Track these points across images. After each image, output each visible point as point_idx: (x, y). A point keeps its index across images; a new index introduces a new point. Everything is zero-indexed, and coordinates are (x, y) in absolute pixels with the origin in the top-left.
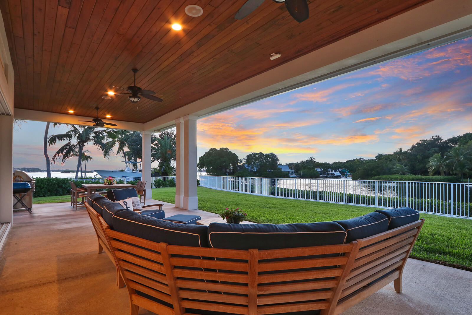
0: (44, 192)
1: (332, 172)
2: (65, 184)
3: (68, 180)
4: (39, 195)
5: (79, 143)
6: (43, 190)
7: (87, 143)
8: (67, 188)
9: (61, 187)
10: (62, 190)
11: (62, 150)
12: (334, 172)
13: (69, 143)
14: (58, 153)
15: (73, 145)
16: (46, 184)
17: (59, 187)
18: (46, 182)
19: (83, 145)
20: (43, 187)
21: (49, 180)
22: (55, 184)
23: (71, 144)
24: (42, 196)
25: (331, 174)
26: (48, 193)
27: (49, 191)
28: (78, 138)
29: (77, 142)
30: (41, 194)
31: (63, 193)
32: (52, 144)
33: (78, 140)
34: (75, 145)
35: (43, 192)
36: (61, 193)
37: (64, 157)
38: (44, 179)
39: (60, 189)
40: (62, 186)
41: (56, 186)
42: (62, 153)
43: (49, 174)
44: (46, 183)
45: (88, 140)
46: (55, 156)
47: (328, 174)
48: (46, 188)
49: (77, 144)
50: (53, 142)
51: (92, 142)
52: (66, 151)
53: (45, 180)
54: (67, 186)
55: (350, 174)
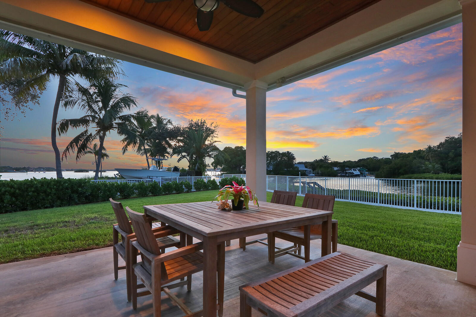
0: (51, 199)
1: (350, 171)
2: (82, 187)
3: (86, 183)
4: (44, 205)
5: (99, 132)
6: (50, 197)
7: (110, 131)
8: (85, 193)
9: (77, 192)
10: (78, 197)
11: (76, 140)
12: (353, 171)
13: (86, 131)
14: (71, 144)
15: (91, 135)
16: (54, 189)
17: (73, 192)
18: (54, 185)
19: (104, 134)
20: (50, 193)
21: (60, 182)
22: (67, 189)
23: (89, 134)
24: (49, 206)
25: (350, 173)
26: (58, 201)
27: (59, 198)
28: (98, 124)
29: (96, 131)
30: (47, 203)
31: (79, 200)
32: (63, 133)
33: (97, 127)
34: (93, 135)
35: (51, 201)
36: (77, 201)
37: (79, 151)
38: (52, 180)
39: (75, 196)
40: (78, 190)
41: (70, 191)
42: (77, 146)
43: (59, 174)
44: (55, 187)
45: (111, 127)
46: (67, 149)
47: (346, 173)
48: (55, 194)
49: (96, 134)
50: (65, 129)
51: (116, 130)
52: (81, 142)
53: (53, 182)
54: (85, 191)
55: (368, 173)
